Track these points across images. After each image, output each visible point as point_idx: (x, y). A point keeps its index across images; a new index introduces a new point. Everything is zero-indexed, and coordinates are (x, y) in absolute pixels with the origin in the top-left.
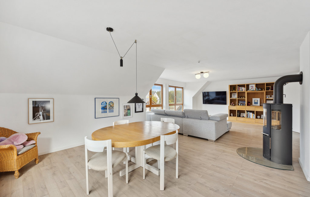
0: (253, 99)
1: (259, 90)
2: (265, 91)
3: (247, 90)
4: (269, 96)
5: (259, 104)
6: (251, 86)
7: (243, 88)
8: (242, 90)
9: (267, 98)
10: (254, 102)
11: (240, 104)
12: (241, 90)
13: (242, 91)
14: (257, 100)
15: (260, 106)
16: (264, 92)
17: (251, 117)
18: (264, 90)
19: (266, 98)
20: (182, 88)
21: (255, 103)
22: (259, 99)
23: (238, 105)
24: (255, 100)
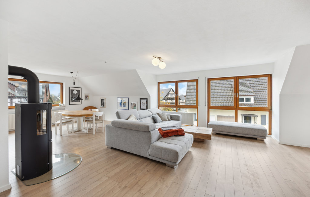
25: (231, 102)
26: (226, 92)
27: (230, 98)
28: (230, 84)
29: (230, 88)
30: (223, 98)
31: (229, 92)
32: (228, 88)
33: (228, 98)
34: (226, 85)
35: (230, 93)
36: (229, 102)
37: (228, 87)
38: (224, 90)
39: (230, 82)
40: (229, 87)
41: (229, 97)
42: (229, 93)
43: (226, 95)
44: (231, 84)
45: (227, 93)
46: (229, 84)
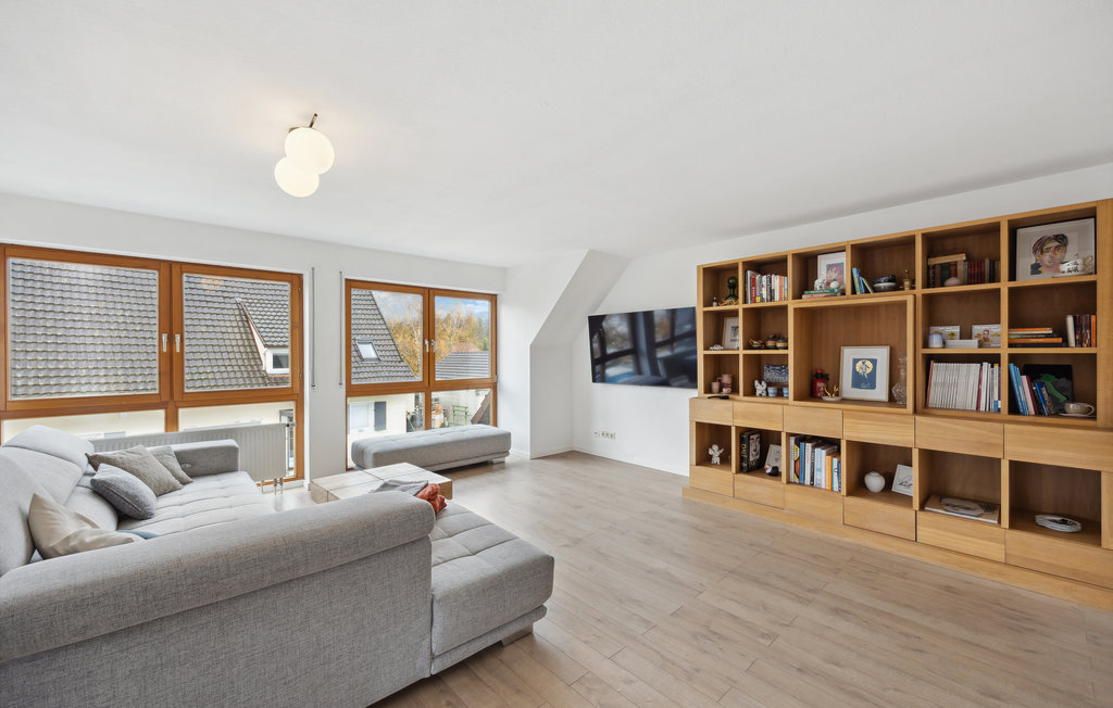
0: (849, 354)
1: (876, 290)
2: (920, 290)
3: (798, 296)
4: (956, 330)
5: (880, 392)
6: (830, 267)
7: (776, 280)
8: (771, 292)
9: (936, 342)
10: (855, 372)
11: (760, 388)
12: (764, 292)
13: (772, 299)
14: (874, 362)
15: (892, 400)
16: (911, 297)
17: (822, 478)
18: (913, 287)
19: (926, 344)
20: (493, 298)
21: (860, 381)
22: (881, 354)
23: (751, 392)
24: (855, 361)
25: (243, 368)
26: (218, 329)
27: (238, 356)
28: (232, 301)
29: (232, 318)
30: (212, 356)
31: (230, 330)
32: (227, 318)
33: (231, 356)
34: (216, 305)
35: (238, 336)
36: (236, 368)
37: (225, 312)
38: (209, 323)
39: (231, 295)
40: (231, 312)
41: (236, 349)
42: (232, 336)
43: (221, 342)
44: (237, 303)
45: (226, 336)
46: (227, 300)
